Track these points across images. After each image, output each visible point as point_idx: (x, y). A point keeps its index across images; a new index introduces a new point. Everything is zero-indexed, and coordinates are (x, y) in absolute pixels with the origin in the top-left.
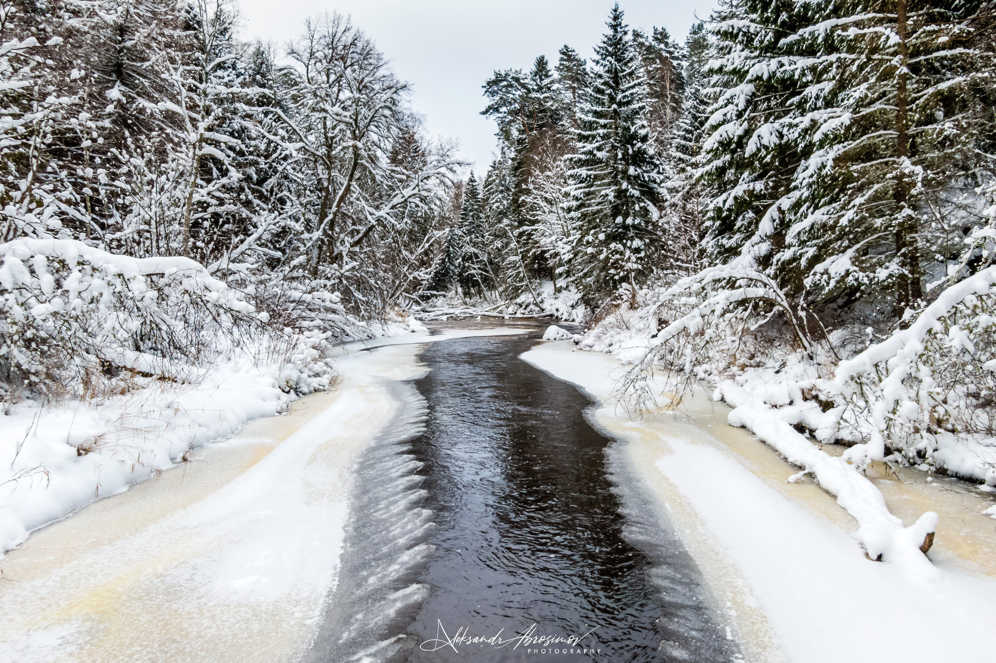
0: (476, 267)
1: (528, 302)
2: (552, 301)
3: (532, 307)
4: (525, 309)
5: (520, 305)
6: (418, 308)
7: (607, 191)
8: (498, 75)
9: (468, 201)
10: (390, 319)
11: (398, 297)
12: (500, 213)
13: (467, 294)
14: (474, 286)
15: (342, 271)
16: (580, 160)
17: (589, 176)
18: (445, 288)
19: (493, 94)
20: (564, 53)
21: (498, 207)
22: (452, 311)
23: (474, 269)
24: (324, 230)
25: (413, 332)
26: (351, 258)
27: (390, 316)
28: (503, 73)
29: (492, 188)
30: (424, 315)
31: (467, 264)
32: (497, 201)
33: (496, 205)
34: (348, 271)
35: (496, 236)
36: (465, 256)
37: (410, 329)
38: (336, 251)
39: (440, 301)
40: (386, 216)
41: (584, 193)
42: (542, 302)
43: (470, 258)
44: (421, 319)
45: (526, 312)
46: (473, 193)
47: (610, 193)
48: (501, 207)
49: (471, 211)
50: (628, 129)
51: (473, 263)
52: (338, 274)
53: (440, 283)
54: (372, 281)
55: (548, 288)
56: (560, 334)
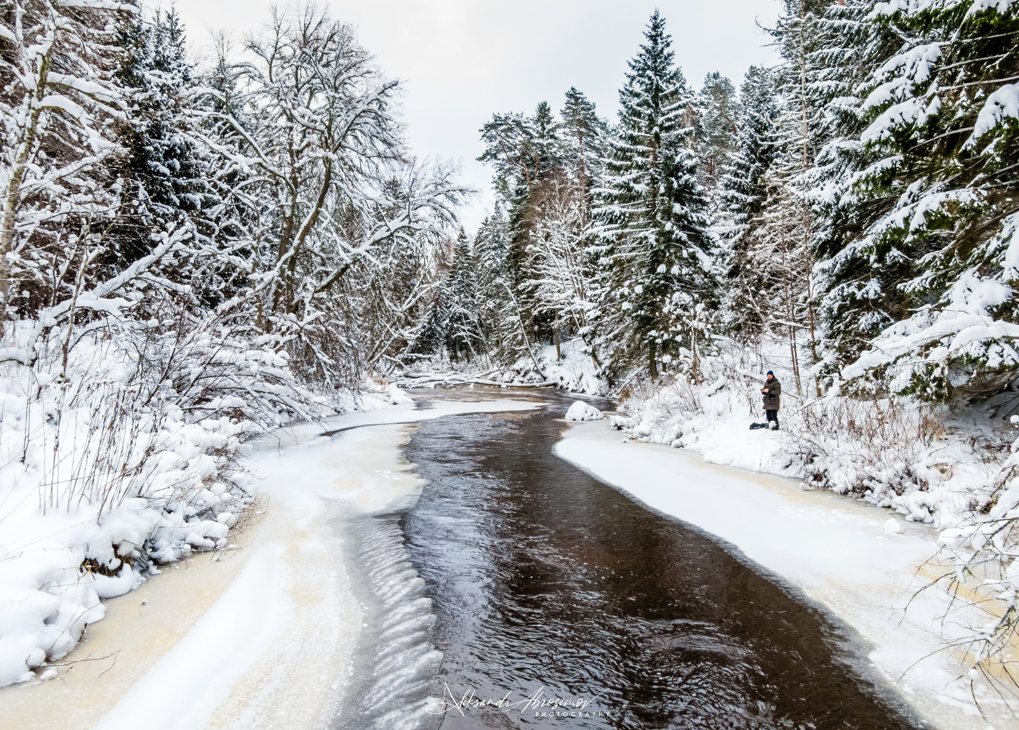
0: (466, 328)
1: (527, 368)
2: (556, 368)
3: (532, 374)
4: (524, 376)
5: (518, 372)
6: (401, 373)
7: (647, 234)
8: (497, 118)
9: (458, 258)
10: (365, 389)
11: (378, 360)
12: (492, 272)
13: (453, 358)
14: (461, 350)
15: (301, 324)
16: (610, 195)
17: (624, 214)
18: (430, 351)
19: (491, 138)
20: (571, 96)
21: (491, 265)
22: (439, 377)
23: (464, 331)
24: (282, 271)
25: (395, 404)
26: (316, 307)
27: (366, 385)
28: (503, 117)
29: (485, 245)
30: (407, 381)
31: (455, 325)
32: (489, 259)
33: (489, 262)
34: (309, 323)
35: (489, 296)
36: (452, 317)
37: (391, 400)
38: (297, 298)
39: (424, 366)
40: (366, 253)
41: (617, 235)
42: (544, 369)
43: (459, 318)
44: (404, 387)
45: (525, 379)
46: (462, 250)
47: (651, 235)
48: (494, 265)
49: (460, 269)
50: (670, 158)
51: (462, 324)
52: (295, 327)
53: (425, 345)
54: (343, 339)
55: (549, 353)
56: (589, 413)
